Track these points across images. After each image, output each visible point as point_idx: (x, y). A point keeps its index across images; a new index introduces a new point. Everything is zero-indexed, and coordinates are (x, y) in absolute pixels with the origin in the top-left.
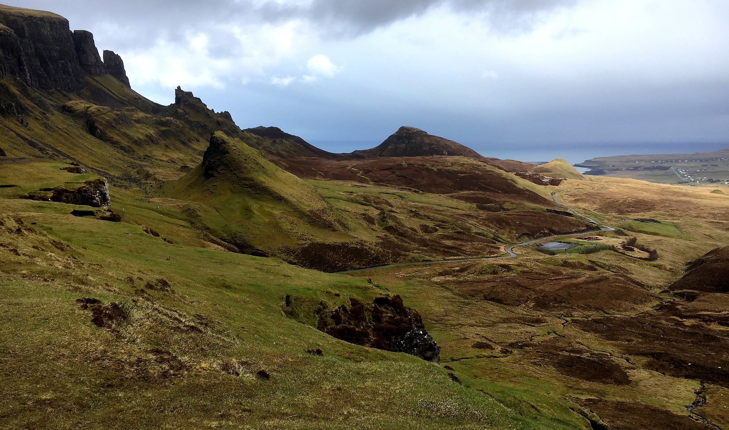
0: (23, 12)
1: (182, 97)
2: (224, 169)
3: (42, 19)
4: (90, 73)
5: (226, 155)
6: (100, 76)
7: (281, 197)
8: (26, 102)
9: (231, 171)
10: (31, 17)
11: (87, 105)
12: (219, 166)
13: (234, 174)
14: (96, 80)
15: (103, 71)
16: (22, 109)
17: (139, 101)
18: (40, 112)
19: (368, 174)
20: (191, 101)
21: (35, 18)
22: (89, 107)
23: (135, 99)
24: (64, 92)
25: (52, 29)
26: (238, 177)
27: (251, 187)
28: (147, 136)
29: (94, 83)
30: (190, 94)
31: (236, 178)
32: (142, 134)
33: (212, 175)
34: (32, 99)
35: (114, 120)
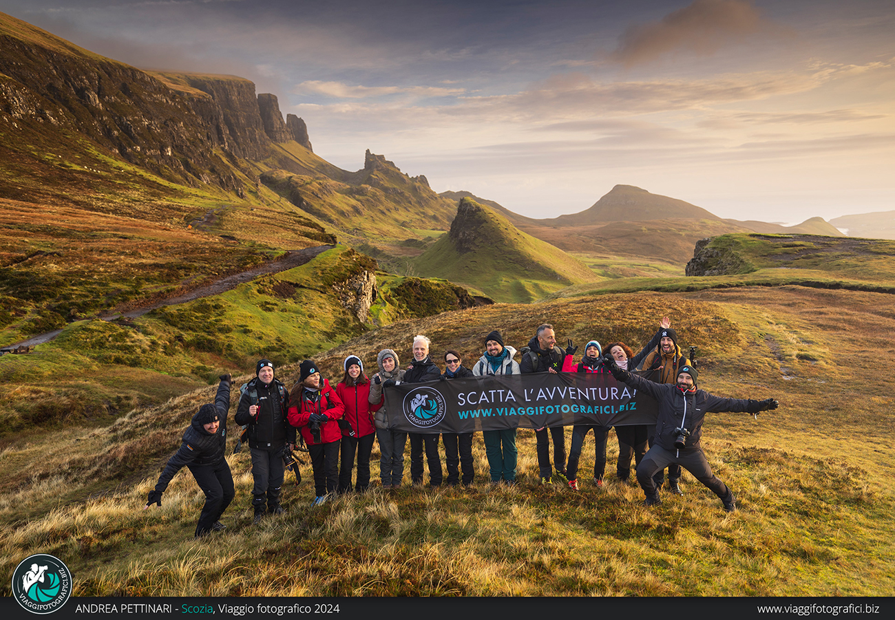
0: (209, 76)
1: (373, 162)
2: (482, 242)
3: (230, 83)
4: (276, 140)
5: (483, 225)
6: (285, 142)
7: (554, 272)
8: (238, 173)
9: (492, 244)
10: (218, 81)
11: (289, 175)
12: (475, 238)
13: (496, 246)
14: (282, 148)
15: (288, 137)
16: (238, 182)
17: (327, 168)
18: (252, 185)
19: (603, 243)
20: (384, 165)
21: (222, 82)
22: (291, 177)
23: (322, 165)
24: (252, 162)
25: (239, 94)
26: (500, 250)
27: (517, 261)
28: (354, 207)
29: (281, 151)
30: (381, 157)
31: (500, 253)
32: (348, 204)
33: (468, 249)
34: (243, 171)
35: (319, 190)
